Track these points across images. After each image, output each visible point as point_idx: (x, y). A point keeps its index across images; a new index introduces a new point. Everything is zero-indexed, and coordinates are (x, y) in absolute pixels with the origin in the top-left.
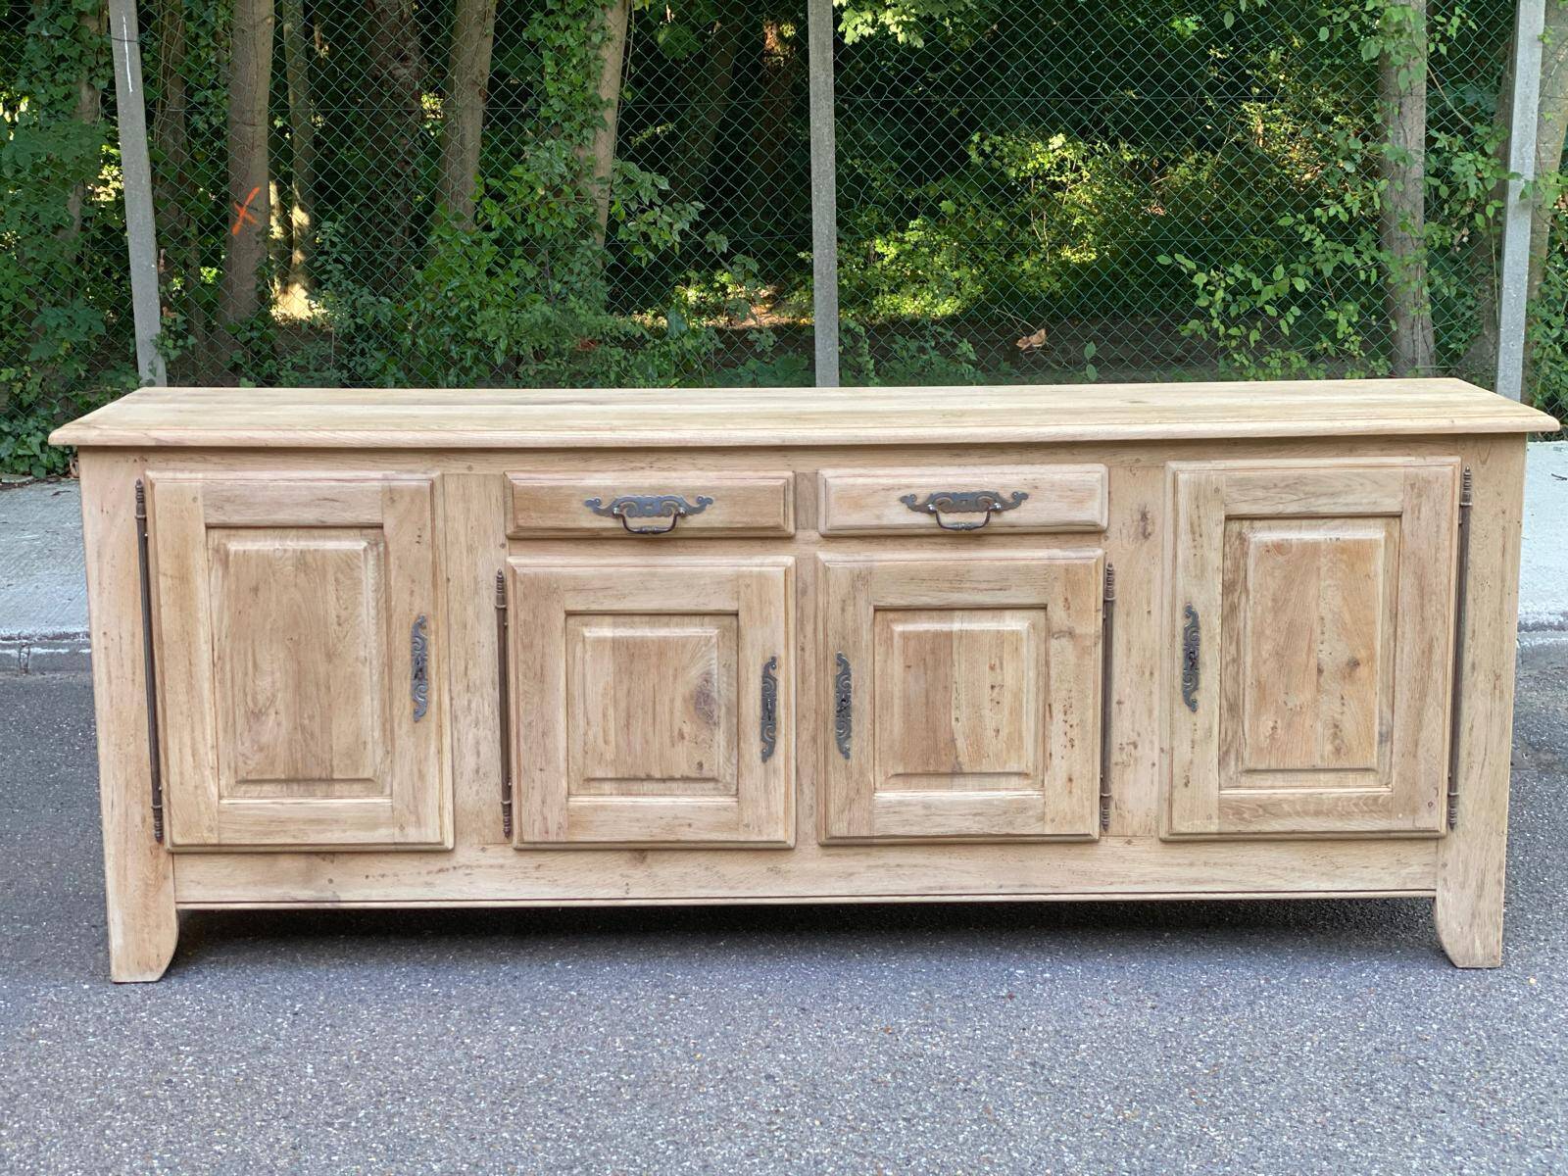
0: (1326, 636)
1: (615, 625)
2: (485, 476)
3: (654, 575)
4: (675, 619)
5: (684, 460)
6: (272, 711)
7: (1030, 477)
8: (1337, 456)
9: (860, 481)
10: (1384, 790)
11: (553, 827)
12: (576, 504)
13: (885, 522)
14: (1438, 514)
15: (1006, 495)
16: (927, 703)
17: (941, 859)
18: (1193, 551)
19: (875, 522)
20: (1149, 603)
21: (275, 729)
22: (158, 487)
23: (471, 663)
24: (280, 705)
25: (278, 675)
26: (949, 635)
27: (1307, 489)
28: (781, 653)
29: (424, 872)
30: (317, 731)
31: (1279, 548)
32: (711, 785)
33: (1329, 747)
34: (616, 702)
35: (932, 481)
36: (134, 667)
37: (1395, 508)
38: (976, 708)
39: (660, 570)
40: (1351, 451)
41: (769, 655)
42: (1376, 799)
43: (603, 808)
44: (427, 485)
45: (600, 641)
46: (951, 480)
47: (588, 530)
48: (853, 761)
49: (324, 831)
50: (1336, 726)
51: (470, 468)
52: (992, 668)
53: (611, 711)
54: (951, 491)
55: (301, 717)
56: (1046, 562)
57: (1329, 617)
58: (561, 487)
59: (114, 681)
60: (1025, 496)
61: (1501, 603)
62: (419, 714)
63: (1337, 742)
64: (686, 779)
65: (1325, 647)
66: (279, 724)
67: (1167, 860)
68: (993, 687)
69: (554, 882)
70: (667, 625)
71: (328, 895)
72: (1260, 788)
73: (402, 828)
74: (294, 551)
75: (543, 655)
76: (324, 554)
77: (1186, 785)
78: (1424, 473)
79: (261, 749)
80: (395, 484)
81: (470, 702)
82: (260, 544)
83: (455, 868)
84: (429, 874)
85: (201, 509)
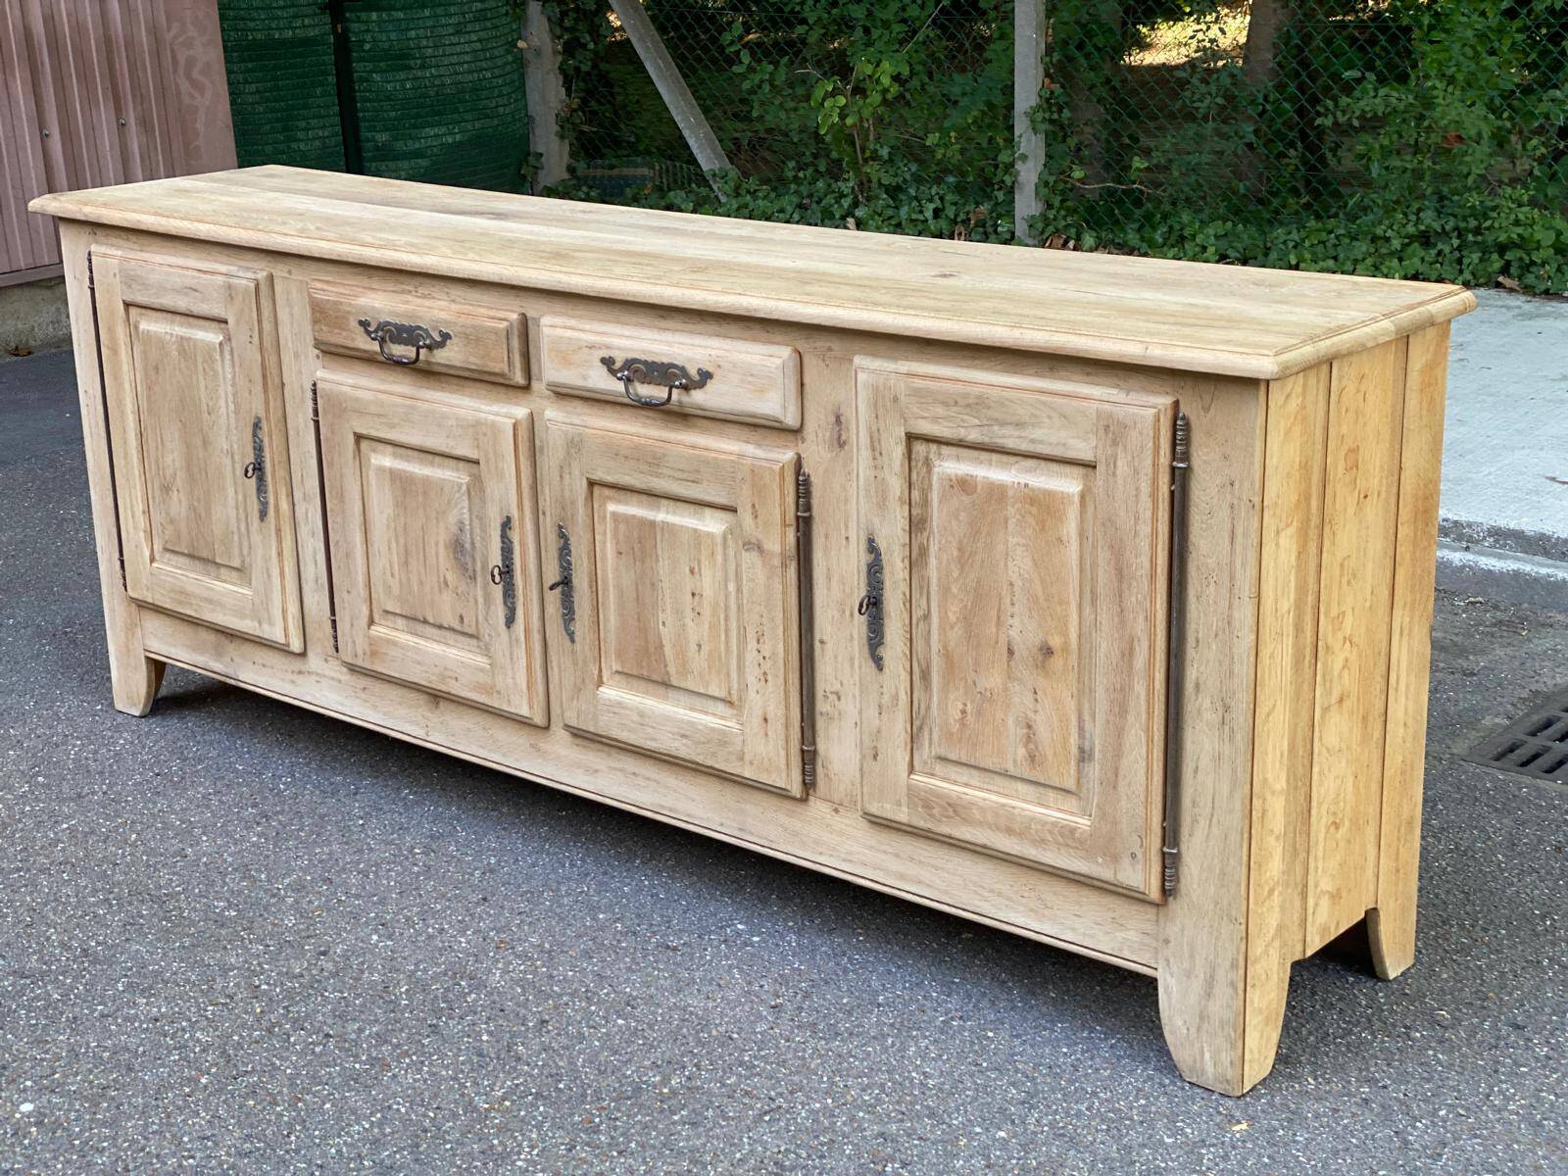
0: (1016, 609)
1: (395, 456)
2: (301, 281)
3: (413, 408)
4: (438, 459)
5: (437, 289)
6: (175, 488)
7: (714, 353)
8: (1037, 375)
9: (569, 333)
10: (1083, 823)
11: (360, 651)
12: (352, 323)
13: (588, 383)
14: (1136, 472)
15: (693, 372)
16: (638, 599)
17: (670, 779)
18: (872, 473)
19: (580, 383)
20: (847, 527)
21: (178, 505)
22: (98, 260)
23: (304, 471)
24: (179, 482)
25: (176, 453)
26: (653, 524)
27: (990, 413)
28: (515, 514)
29: (290, 670)
30: (203, 514)
31: (964, 485)
32: (474, 642)
33: (1022, 752)
34: (396, 536)
35: (630, 343)
37: (1086, 455)
38: (679, 613)
40: (1051, 369)
41: (505, 514)
42: (1073, 831)
43: (395, 644)
44: (252, 285)
45: (381, 469)
46: (645, 345)
47: (365, 351)
48: (578, 646)
50: (1029, 727)
51: (289, 272)
52: (692, 572)
53: (394, 545)
54: (646, 358)
55: (193, 498)
56: (734, 457)
57: (1018, 583)
58: (343, 303)
60: (709, 375)
61: (1230, 607)
62: (263, 513)
63: (1032, 746)
64: (451, 630)
65: (1016, 621)
66: (180, 501)
67: (873, 843)
68: (693, 594)
69: (377, 708)
70: (432, 464)
71: (230, 672)
72: (955, 782)
73: (260, 623)
74: (177, 336)
75: (341, 476)
76: (195, 341)
77: (875, 757)
78: (1120, 412)
79: (172, 522)
80: (232, 279)
82: (158, 326)
83: (309, 673)
84: (293, 673)
85: (119, 285)
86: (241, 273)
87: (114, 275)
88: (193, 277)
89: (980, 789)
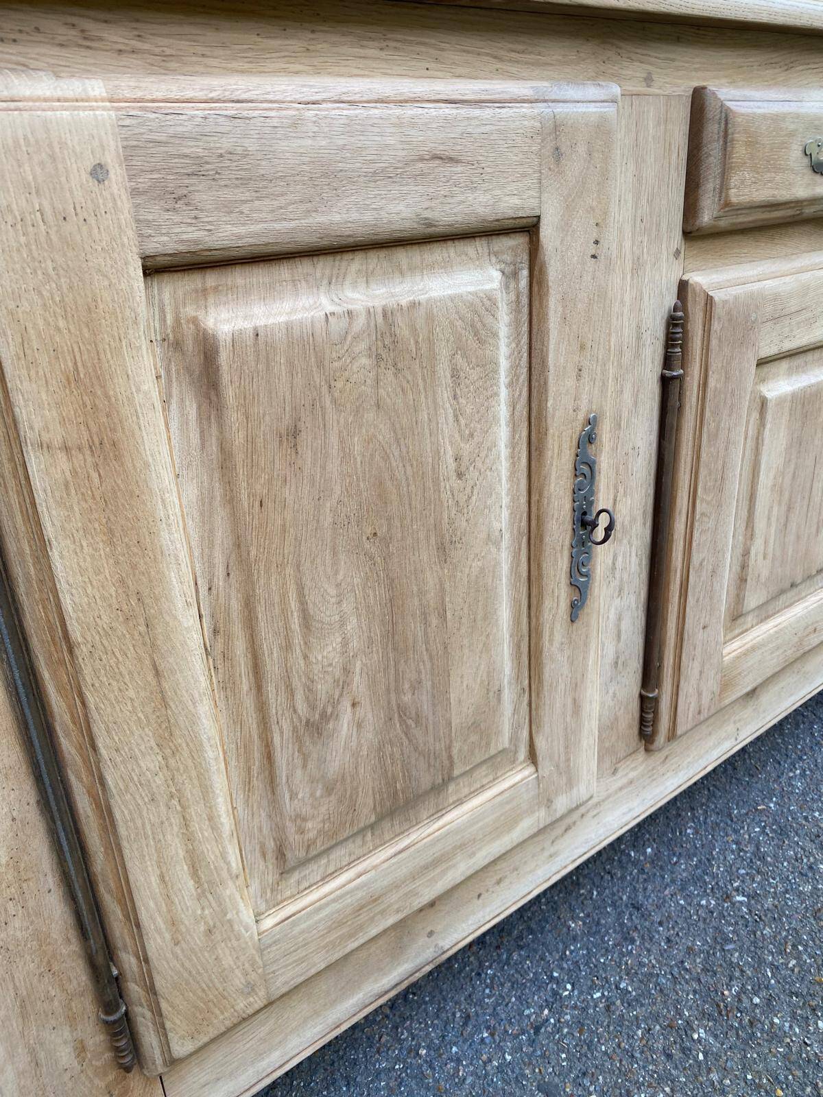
2: (669, 97)
6: (346, 704)
11: (706, 702)
12: (795, 152)
23: (621, 490)
24: (359, 683)
30: (426, 708)
34: (781, 493)
43: (752, 648)
49: (444, 872)
51: (648, 80)
55: (399, 691)
62: (576, 609)
64: (819, 572)
66: (360, 725)
69: (677, 771)
71: (429, 954)
73: (549, 802)
74: (370, 313)
79: (329, 790)
80: (560, 109)
82: (287, 305)
83: (583, 815)
84: (553, 842)
85: (125, 204)
86: (572, 92)
87: (99, 172)
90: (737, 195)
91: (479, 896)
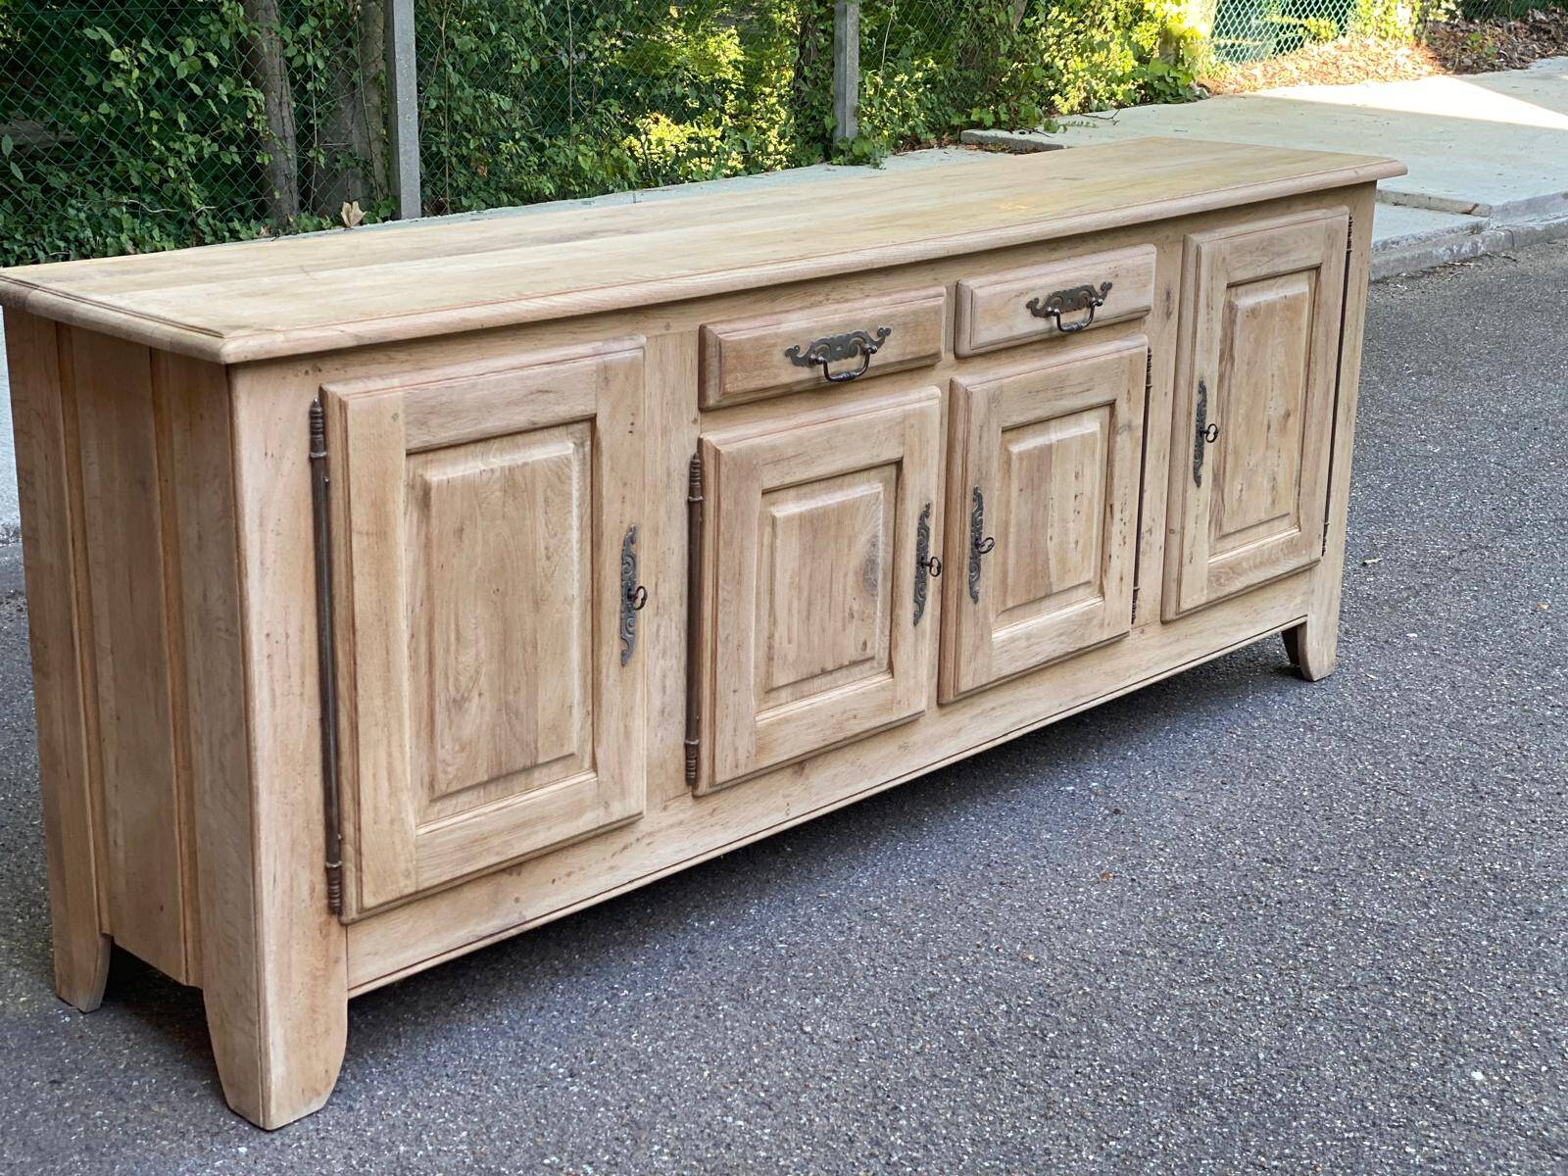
0: (1274, 392)
1: (798, 498)
2: (681, 334)
3: (838, 429)
4: (847, 479)
5: (853, 289)
6: (475, 694)
7: (1113, 265)
8: (1282, 215)
9: (999, 288)
10: (1295, 531)
11: (742, 759)
12: (778, 356)
13: (1016, 332)
15: (1098, 287)
16: (1032, 526)
18: (1207, 325)
19: (1006, 334)
20: (1166, 384)
21: (477, 716)
22: (353, 406)
23: (661, 577)
24: (484, 681)
25: (482, 644)
26: (1050, 447)
27: (1273, 250)
28: (933, 498)
29: (608, 856)
30: (522, 707)
31: (1254, 311)
33: (1269, 500)
34: (800, 590)
35: (1048, 280)
36: (303, 676)
37: (1318, 261)
38: (1064, 520)
39: (841, 422)
40: (1288, 207)
41: (924, 503)
42: (1292, 541)
43: (786, 720)
44: (640, 355)
45: (789, 520)
46: (1062, 277)
47: (786, 385)
48: (980, 604)
49: (528, 836)
50: (1274, 479)
51: (668, 327)
52: (1076, 476)
53: (795, 603)
54: (1061, 289)
55: (506, 691)
56: (1116, 355)
57: (1276, 374)
58: (763, 337)
59: (279, 702)
60: (1110, 286)
62: (625, 656)
63: (1274, 493)
64: (854, 663)
65: (1273, 403)
66: (483, 709)
67: (1164, 641)
68: (1076, 497)
69: (725, 826)
70: (841, 487)
71: (514, 919)
72: (1228, 551)
73: (607, 805)
74: (502, 469)
75: (741, 550)
76: (533, 467)
77: (1190, 561)
79: (463, 749)
80: (608, 358)
81: (659, 626)
82: (462, 467)
83: (638, 840)
84: (613, 855)
85: (403, 429)
86: (616, 346)
87: (395, 417)
88: (548, 374)
89: (1241, 546)
90: (729, 388)
91: (554, 881)
